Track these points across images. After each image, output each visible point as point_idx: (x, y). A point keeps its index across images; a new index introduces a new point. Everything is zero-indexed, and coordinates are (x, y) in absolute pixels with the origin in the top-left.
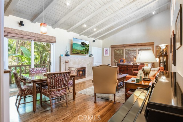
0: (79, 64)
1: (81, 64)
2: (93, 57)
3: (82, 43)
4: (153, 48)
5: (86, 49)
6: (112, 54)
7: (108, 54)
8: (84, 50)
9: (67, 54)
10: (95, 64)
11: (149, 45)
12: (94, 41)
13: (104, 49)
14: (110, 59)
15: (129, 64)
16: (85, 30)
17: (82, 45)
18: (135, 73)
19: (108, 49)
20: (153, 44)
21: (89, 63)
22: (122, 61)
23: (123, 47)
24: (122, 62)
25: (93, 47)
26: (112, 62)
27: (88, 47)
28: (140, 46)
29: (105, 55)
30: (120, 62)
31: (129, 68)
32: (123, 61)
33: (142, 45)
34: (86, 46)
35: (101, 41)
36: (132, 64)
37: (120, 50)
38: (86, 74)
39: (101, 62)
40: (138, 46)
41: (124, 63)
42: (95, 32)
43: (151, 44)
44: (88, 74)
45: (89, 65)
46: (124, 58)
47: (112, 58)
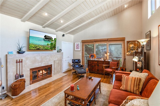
0: (41, 62)
1: (45, 61)
2: (63, 53)
3: (45, 36)
4: (124, 43)
5: (52, 44)
6: (82, 49)
7: (79, 49)
8: (49, 45)
9: (20, 51)
10: (66, 59)
11: (120, 40)
12: (63, 35)
13: (76, 43)
14: (81, 54)
15: (100, 60)
16: (48, 21)
17: (45, 39)
18: (106, 71)
19: (79, 44)
20: (124, 39)
21: (57, 59)
22: (92, 56)
23: (94, 42)
24: (93, 58)
25: (62, 42)
26: (83, 56)
27: (56, 41)
28: (111, 41)
29: (76, 50)
30: (91, 57)
31: (99, 64)
32: (94, 56)
33: (112, 41)
34: (53, 41)
35: (72, 37)
36: (102, 60)
37: (91, 45)
38: (53, 72)
39: (72, 56)
40: (108, 41)
41: (94, 58)
42: (63, 24)
43: (122, 39)
44: (55, 72)
45: (57, 62)
46: (95, 53)
47: (83, 53)
